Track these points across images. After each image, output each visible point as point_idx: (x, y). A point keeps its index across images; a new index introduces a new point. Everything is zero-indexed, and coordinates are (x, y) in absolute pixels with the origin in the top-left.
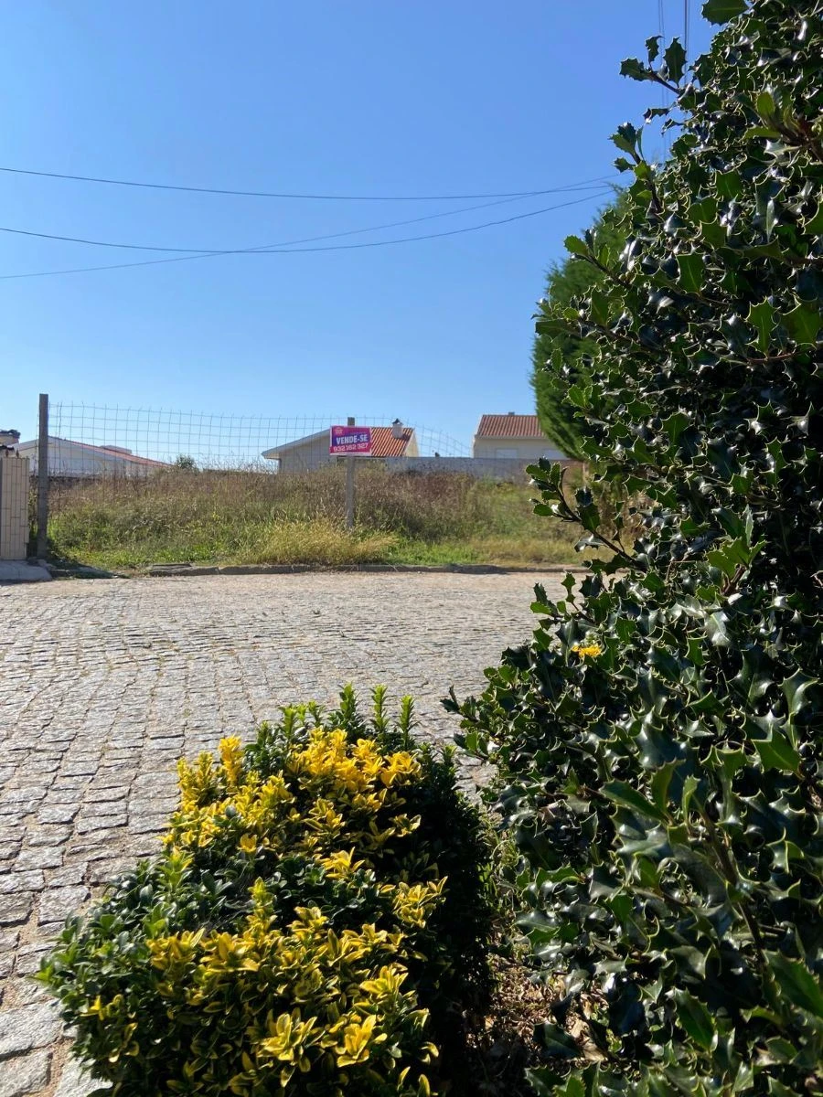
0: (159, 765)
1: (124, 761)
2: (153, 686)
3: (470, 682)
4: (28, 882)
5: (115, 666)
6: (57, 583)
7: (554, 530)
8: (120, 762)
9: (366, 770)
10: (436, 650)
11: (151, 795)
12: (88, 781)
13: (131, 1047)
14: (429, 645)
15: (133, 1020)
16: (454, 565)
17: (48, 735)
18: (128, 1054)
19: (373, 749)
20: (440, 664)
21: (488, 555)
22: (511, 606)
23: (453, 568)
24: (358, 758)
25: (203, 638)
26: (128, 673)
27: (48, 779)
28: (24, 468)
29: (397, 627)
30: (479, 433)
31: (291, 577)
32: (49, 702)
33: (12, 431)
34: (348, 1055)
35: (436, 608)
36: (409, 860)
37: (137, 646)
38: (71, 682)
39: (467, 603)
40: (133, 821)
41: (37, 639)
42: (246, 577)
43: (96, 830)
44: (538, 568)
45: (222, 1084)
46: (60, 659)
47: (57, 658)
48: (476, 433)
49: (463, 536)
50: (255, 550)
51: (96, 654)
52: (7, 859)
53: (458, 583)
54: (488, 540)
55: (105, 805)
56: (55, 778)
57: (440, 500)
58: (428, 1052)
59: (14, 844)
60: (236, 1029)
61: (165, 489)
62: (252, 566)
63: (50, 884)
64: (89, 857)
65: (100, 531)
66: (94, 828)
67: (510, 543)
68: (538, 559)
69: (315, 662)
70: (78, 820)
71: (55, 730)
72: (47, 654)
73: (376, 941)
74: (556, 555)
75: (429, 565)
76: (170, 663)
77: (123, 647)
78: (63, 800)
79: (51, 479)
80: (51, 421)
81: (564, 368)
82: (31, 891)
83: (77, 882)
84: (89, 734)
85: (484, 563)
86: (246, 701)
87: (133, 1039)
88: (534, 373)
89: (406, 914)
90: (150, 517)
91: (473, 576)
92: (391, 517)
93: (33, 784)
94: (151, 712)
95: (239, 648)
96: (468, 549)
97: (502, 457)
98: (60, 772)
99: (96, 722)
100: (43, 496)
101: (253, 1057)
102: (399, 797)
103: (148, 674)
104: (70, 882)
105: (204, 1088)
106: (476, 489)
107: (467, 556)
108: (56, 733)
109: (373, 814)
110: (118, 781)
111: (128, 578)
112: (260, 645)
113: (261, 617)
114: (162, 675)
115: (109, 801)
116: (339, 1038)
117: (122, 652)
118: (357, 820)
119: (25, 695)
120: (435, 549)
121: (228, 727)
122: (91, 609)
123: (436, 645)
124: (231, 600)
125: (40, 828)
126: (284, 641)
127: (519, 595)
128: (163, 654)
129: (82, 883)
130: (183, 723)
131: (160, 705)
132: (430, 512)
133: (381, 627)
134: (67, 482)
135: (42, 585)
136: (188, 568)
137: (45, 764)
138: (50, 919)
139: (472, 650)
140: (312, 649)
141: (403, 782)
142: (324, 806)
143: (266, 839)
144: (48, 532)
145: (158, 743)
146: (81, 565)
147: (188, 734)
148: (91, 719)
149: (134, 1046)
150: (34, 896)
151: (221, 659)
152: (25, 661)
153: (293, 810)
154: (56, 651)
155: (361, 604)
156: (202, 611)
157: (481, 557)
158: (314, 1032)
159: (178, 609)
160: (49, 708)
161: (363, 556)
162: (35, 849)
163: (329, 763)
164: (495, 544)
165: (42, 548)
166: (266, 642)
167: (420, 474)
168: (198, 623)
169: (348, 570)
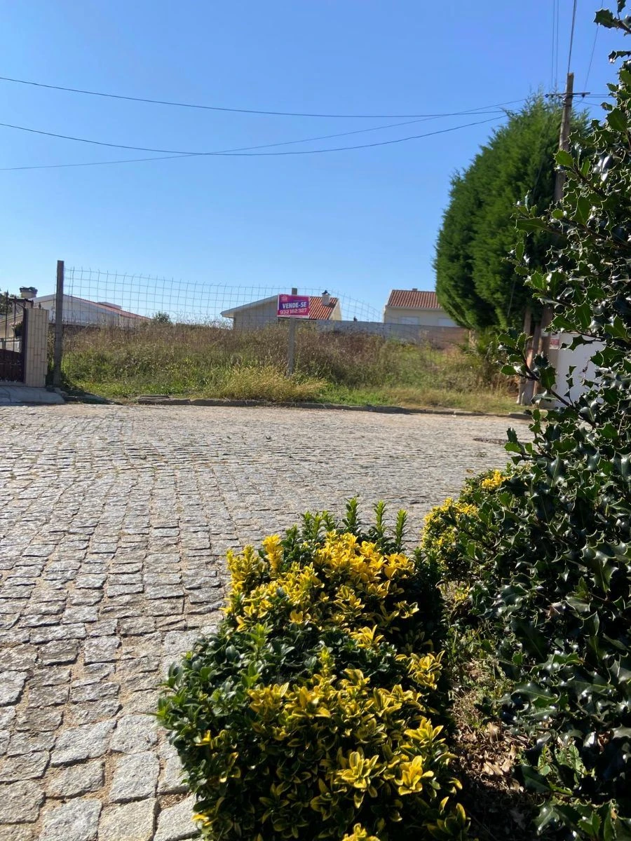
0: (162, 549)
1: (136, 544)
2: (151, 488)
3: (391, 497)
4: (74, 632)
5: (120, 472)
6: (69, 406)
7: (447, 382)
8: (133, 544)
9: (372, 565)
10: (363, 471)
11: (159, 570)
12: (111, 557)
13: (233, 771)
14: (357, 467)
15: (235, 751)
16: (370, 406)
17: (77, 522)
18: (233, 776)
19: (375, 550)
20: (367, 481)
21: (396, 399)
22: (416, 439)
23: (369, 408)
24: (365, 556)
25: (185, 454)
26: (131, 477)
27: (81, 554)
28: (44, 317)
29: (330, 452)
30: (389, 304)
31: (245, 409)
32: (75, 497)
33: (31, 288)
34: (406, 787)
35: (359, 438)
36: (409, 636)
37: (136, 457)
38: (90, 483)
39: (382, 435)
40: (148, 589)
41: (60, 448)
42: (211, 408)
43: (121, 595)
44: (434, 410)
45: (303, 802)
46: (79, 464)
47: (76, 464)
48: (387, 304)
49: (377, 384)
50: (218, 388)
51: (105, 462)
52: (56, 614)
53: (373, 420)
54: (396, 387)
55: (126, 576)
56: (86, 554)
57: (360, 355)
58: (454, 785)
59: (60, 603)
60: (312, 761)
61: (149, 338)
62: (216, 400)
63: (91, 634)
64: (118, 615)
65: (100, 368)
66: (119, 593)
67: (414, 391)
68: (435, 404)
69: (271, 476)
70: (106, 586)
71: (81, 518)
72: (69, 460)
73: (405, 699)
74: (448, 401)
75: (350, 405)
76: (162, 471)
77: (124, 457)
78: (93, 571)
79: (64, 326)
80: (66, 282)
81: (525, 257)
82: (77, 638)
83: (111, 633)
84: (108, 523)
85: (393, 405)
86: (222, 503)
87: (235, 764)
88: (436, 258)
89: (421, 679)
90: (138, 359)
91: (383, 414)
92: (322, 367)
93: (70, 558)
94: (152, 508)
95: (212, 463)
96: (380, 393)
97: (410, 323)
98: (89, 550)
99: (112, 513)
100: (59, 340)
101: (327, 783)
102: (398, 587)
103: (147, 478)
104: (106, 633)
105: (289, 805)
106: (386, 347)
107: (379, 399)
108: (83, 520)
109: (382, 600)
110: (132, 558)
111: (122, 405)
112: (228, 461)
113: (226, 439)
114: (156, 480)
115: (128, 573)
116: (397, 772)
117: (125, 461)
118: (372, 603)
119: (56, 490)
120: (355, 392)
121: (212, 522)
122: (97, 428)
123: (362, 467)
124: (202, 425)
125: (78, 592)
126: (246, 459)
127: (421, 431)
128: (156, 465)
129: (114, 634)
130: (177, 517)
131: (158, 504)
132: (352, 364)
133: (318, 451)
134: (75, 329)
135: (58, 407)
136: (167, 399)
137: (77, 543)
138: (93, 660)
139: (390, 472)
140: (268, 466)
141: (401, 576)
142: (347, 591)
143: (308, 614)
144: (62, 367)
145: (160, 532)
146: (86, 393)
147: (182, 525)
148: (108, 511)
149: (236, 770)
150: (79, 642)
151: (200, 470)
152: (52, 465)
153: (323, 593)
154: (75, 458)
155: (301, 433)
156: (181, 433)
157: (390, 400)
158: (377, 767)
159: (163, 431)
160: (75, 501)
161: (300, 395)
162: (77, 608)
163: (345, 559)
164: (402, 391)
165: (57, 378)
166: (232, 459)
167: (344, 335)
168: (179, 442)
169: (289, 406)
